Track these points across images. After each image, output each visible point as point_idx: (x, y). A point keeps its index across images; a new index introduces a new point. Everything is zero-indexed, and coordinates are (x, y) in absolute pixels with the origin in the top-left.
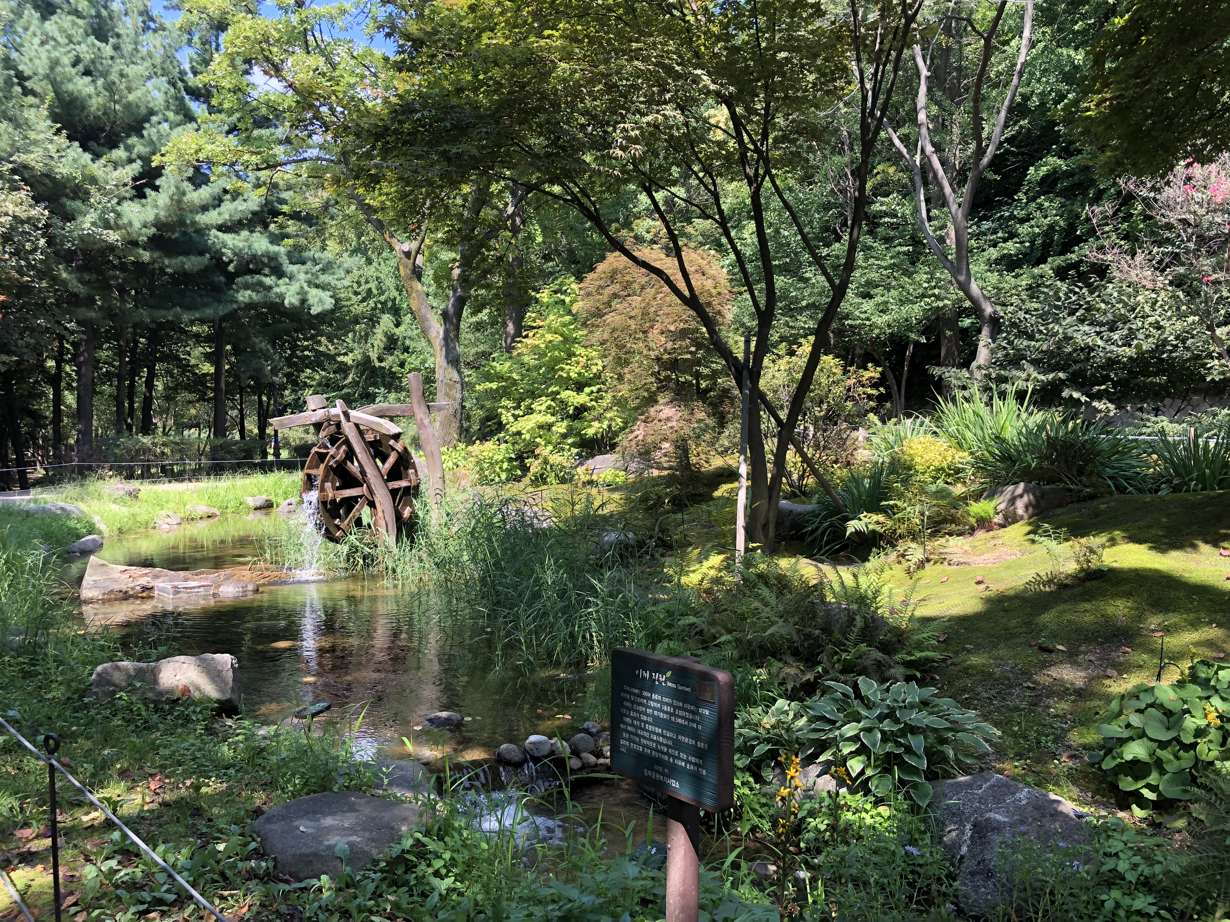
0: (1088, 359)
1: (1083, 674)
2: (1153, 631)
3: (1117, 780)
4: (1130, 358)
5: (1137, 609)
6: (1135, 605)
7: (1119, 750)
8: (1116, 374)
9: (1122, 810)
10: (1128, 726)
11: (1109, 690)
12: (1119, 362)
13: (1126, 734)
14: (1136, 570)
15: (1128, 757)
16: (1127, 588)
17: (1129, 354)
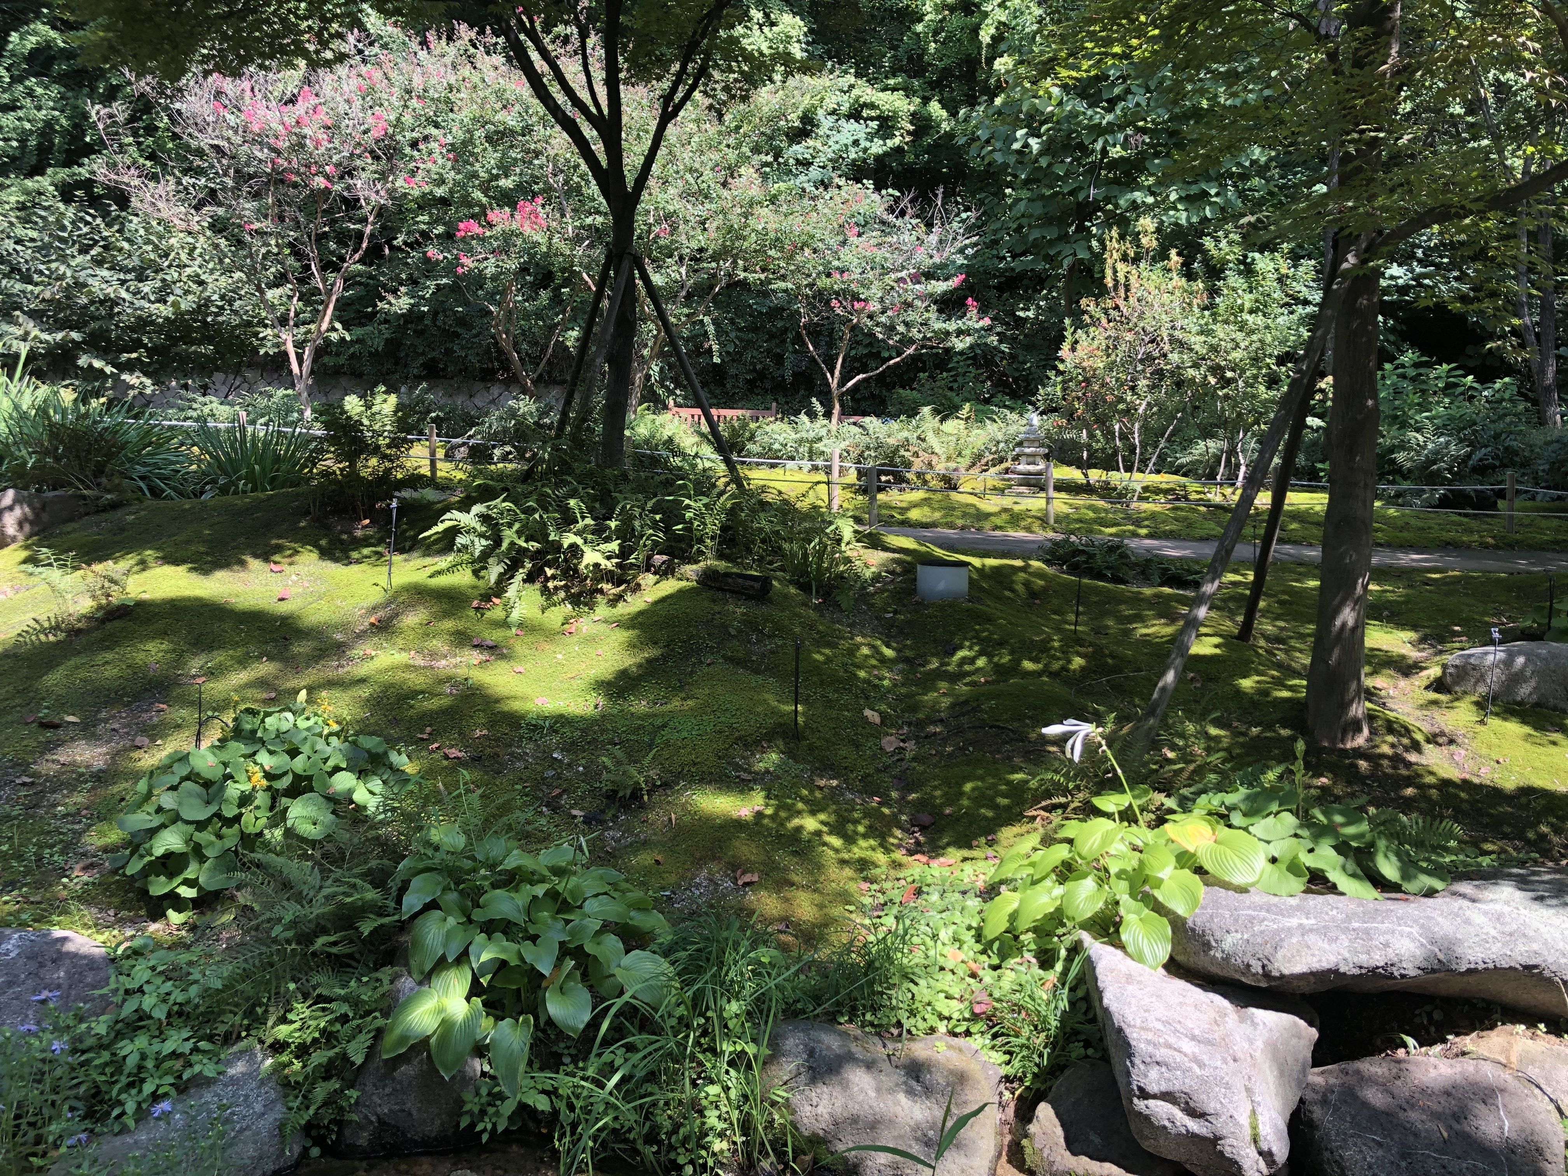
0: (111, 316)
1: (104, 750)
2: (194, 677)
3: (146, 884)
4: (167, 319)
5: (174, 651)
6: (171, 646)
7: (147, 846)
8: (150, 339)
9: (154, 920)
10: (159, 810)
11: (139, 764)
12: (153, 323)
13: (156, 821)
14: (172, 600)
15: (159, 851)
16: (161, 624)
17: (164, 313)
